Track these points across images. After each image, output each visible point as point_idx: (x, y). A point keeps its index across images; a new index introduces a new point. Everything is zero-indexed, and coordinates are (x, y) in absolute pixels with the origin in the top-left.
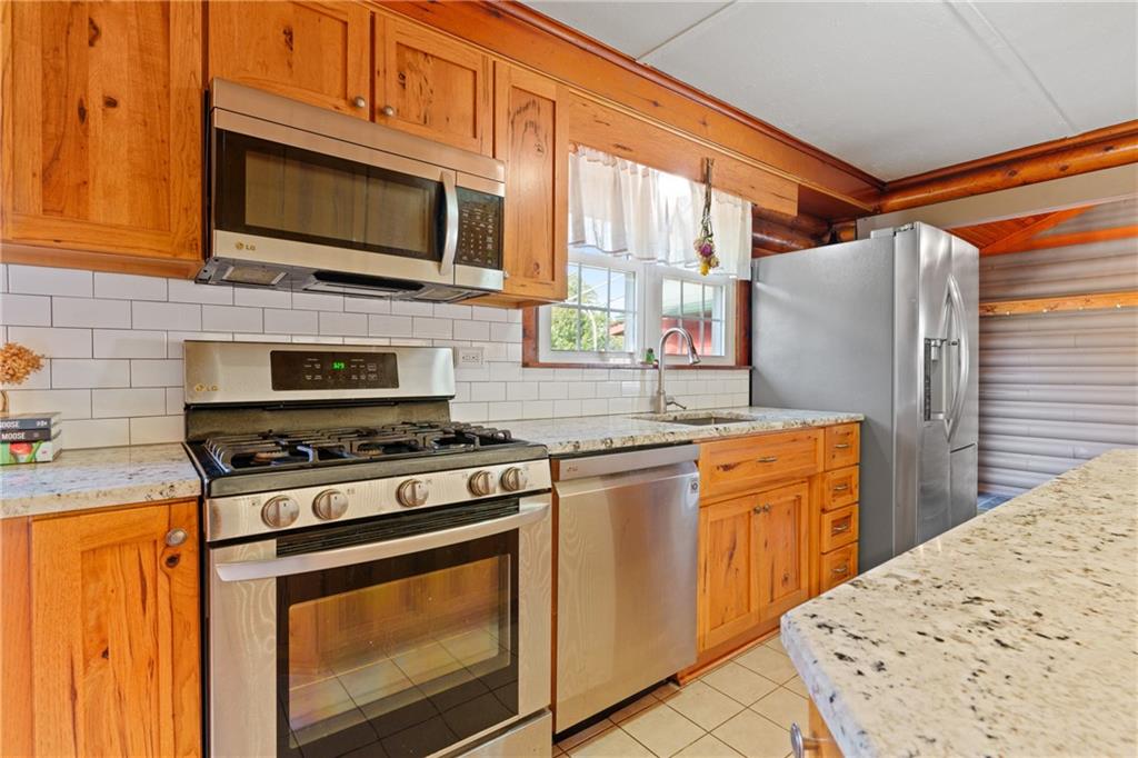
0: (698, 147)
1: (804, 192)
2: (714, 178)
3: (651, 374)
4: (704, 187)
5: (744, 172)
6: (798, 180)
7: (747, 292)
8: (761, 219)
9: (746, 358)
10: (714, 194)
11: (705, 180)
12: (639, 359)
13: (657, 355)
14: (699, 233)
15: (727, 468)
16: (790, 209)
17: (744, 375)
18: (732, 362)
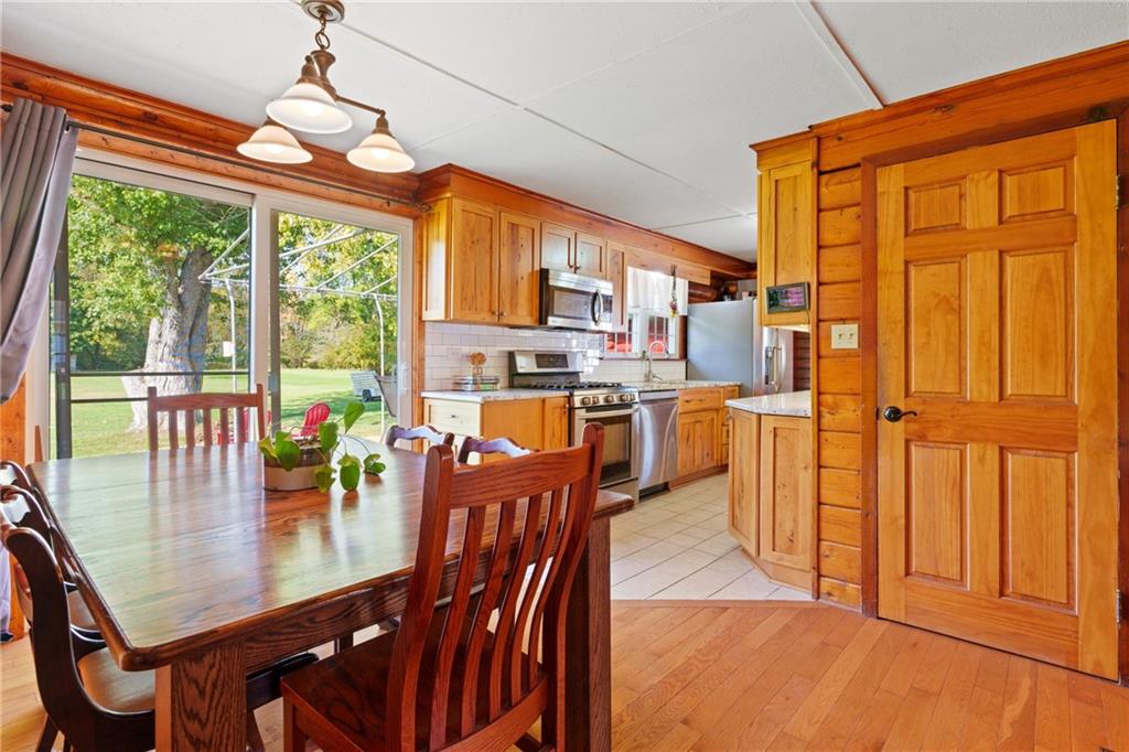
0: (670, 260)
1: (712, 273)
2: (677, 274)
3: (645, 363)
4: (672, 278)
5: (689, 268)
6: (710, 268)
7: (685, 321)
8: (692, 285)
9: (684, 354)
10: (678, 280)
11: (673, 274)
12: (640, 356)
13: (648, 354)
14: (671, 299)
15: (687, 401)
16: (707, 282)
17: (683, 364)
18: (677, 357)
